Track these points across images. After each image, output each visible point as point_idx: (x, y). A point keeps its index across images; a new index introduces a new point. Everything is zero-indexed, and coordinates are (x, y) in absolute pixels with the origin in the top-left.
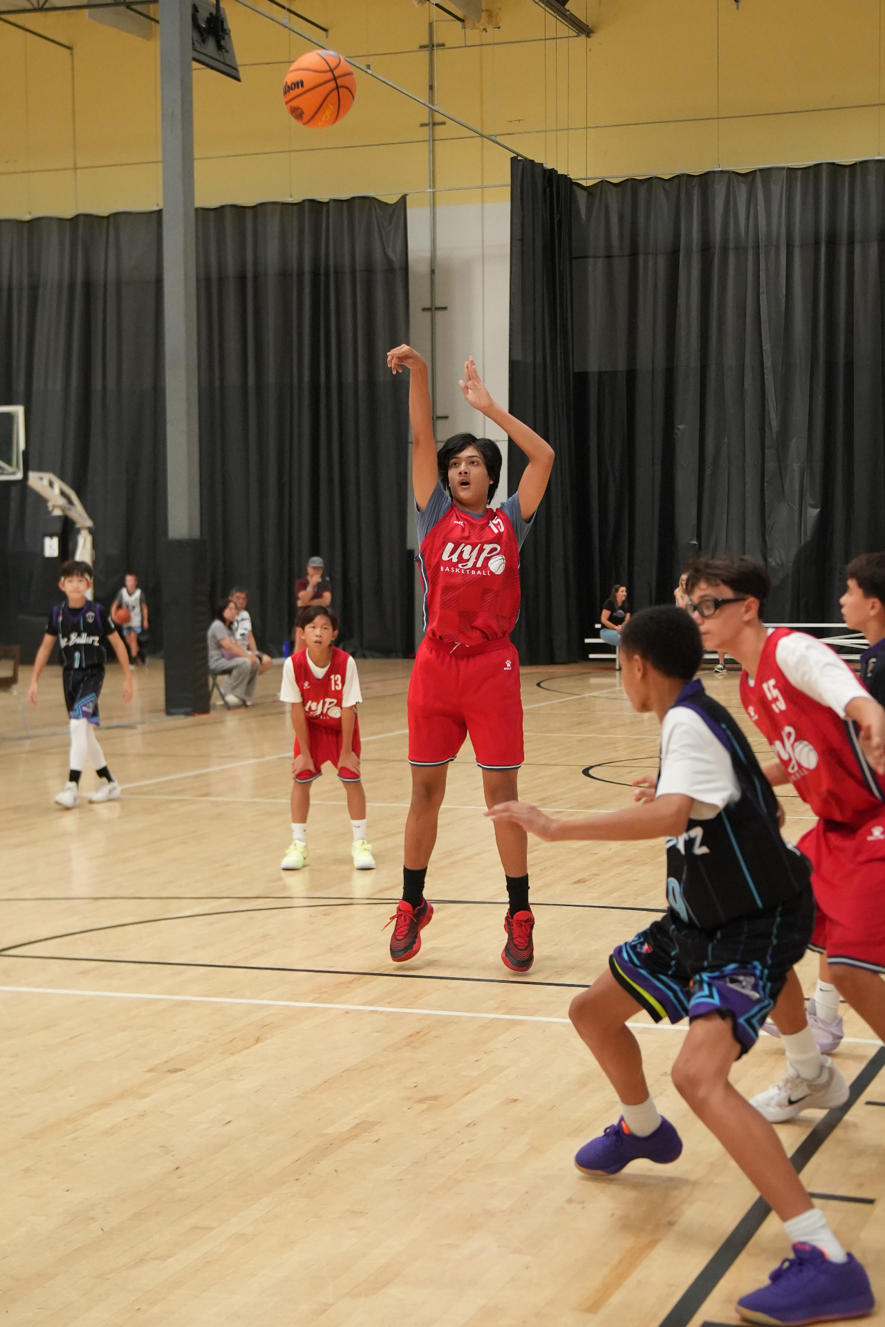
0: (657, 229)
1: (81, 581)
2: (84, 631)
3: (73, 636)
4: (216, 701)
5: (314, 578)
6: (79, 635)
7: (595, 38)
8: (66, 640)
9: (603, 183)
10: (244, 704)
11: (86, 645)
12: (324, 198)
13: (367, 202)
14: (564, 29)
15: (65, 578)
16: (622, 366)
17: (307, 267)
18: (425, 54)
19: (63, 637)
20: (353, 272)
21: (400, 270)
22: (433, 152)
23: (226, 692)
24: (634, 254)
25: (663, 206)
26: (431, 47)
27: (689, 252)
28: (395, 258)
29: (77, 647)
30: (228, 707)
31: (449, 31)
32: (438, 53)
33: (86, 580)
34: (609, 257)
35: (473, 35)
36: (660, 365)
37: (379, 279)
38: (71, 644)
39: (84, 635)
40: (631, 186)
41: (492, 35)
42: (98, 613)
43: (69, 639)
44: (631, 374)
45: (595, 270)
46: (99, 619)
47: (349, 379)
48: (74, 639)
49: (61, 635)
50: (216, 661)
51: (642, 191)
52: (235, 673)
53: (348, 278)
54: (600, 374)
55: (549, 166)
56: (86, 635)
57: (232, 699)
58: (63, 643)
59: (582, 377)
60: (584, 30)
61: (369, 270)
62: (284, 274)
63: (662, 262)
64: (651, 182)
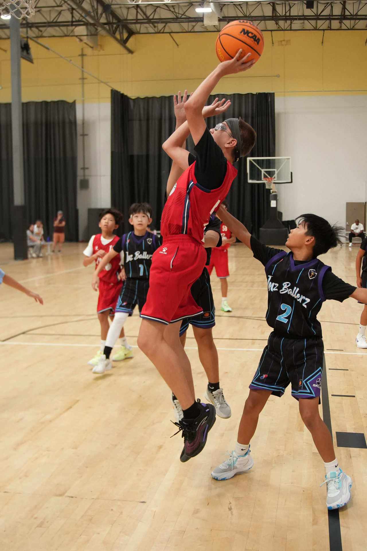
0: (155, 112)
1: (144, 216)
2: (145, 251)
3: (137, 254)
4: (29, 256)
5: (59, 217)
6: (141, 253)
7: (134, 54)
8: (132, 256)
9: (138, 98)
10: (38, 257)
11: (146, 260)
12: (49, 100)
13: (63, 102)
14: (125, 52)
15: (133, 215)
16: (144, 153)
17: (44, 121)
18: (80, 58)
19: (129, 254)
20: (59, 123)
21: (73, 123)
22: (83, 87)
23: (32, 253)
24: (148, 120)
25: (157, 106)
26: (82, 55)
27: (165, 120)
28: (72, 118)
29: (140, 261)
30: (33, 258)
31: (88, 51)
32: (85, 57)
33: (148, 216)
34: (140, 120)
35: (96, 52)
36: (157, 153)
37: (67, 126)
38: (135, 259)
39: (145, 253)
40: (147, 100)
41: (102, 52)
42: (154, 240)
43: (134, 256)
44: (148, 156)
45: (136, 124)
46: (154, 243)
47: (57, 156)
48: (138, 255)
49: (127, 253)
50: (29, 243)
51: (150, 101)
52: (35, 248)
53: (57, 125)
54: (138, 156)
55: (122, 92)
56: (146, 253)
57: (34, 255)
58: (129, 258)
59: (132, 157)
60: (131, 52)
61: (64, 123)
62: (36, 124)
63: (157, 123)
64: (153, 98)
